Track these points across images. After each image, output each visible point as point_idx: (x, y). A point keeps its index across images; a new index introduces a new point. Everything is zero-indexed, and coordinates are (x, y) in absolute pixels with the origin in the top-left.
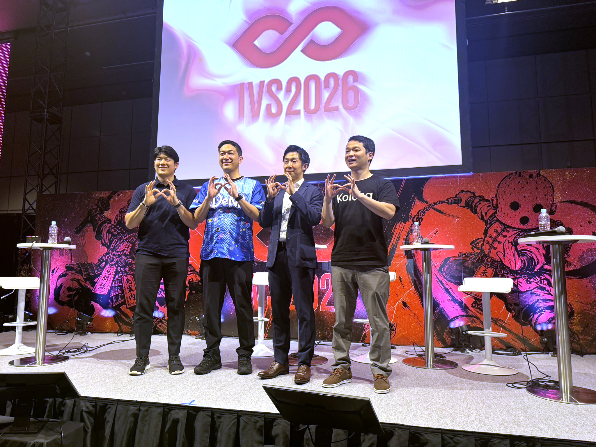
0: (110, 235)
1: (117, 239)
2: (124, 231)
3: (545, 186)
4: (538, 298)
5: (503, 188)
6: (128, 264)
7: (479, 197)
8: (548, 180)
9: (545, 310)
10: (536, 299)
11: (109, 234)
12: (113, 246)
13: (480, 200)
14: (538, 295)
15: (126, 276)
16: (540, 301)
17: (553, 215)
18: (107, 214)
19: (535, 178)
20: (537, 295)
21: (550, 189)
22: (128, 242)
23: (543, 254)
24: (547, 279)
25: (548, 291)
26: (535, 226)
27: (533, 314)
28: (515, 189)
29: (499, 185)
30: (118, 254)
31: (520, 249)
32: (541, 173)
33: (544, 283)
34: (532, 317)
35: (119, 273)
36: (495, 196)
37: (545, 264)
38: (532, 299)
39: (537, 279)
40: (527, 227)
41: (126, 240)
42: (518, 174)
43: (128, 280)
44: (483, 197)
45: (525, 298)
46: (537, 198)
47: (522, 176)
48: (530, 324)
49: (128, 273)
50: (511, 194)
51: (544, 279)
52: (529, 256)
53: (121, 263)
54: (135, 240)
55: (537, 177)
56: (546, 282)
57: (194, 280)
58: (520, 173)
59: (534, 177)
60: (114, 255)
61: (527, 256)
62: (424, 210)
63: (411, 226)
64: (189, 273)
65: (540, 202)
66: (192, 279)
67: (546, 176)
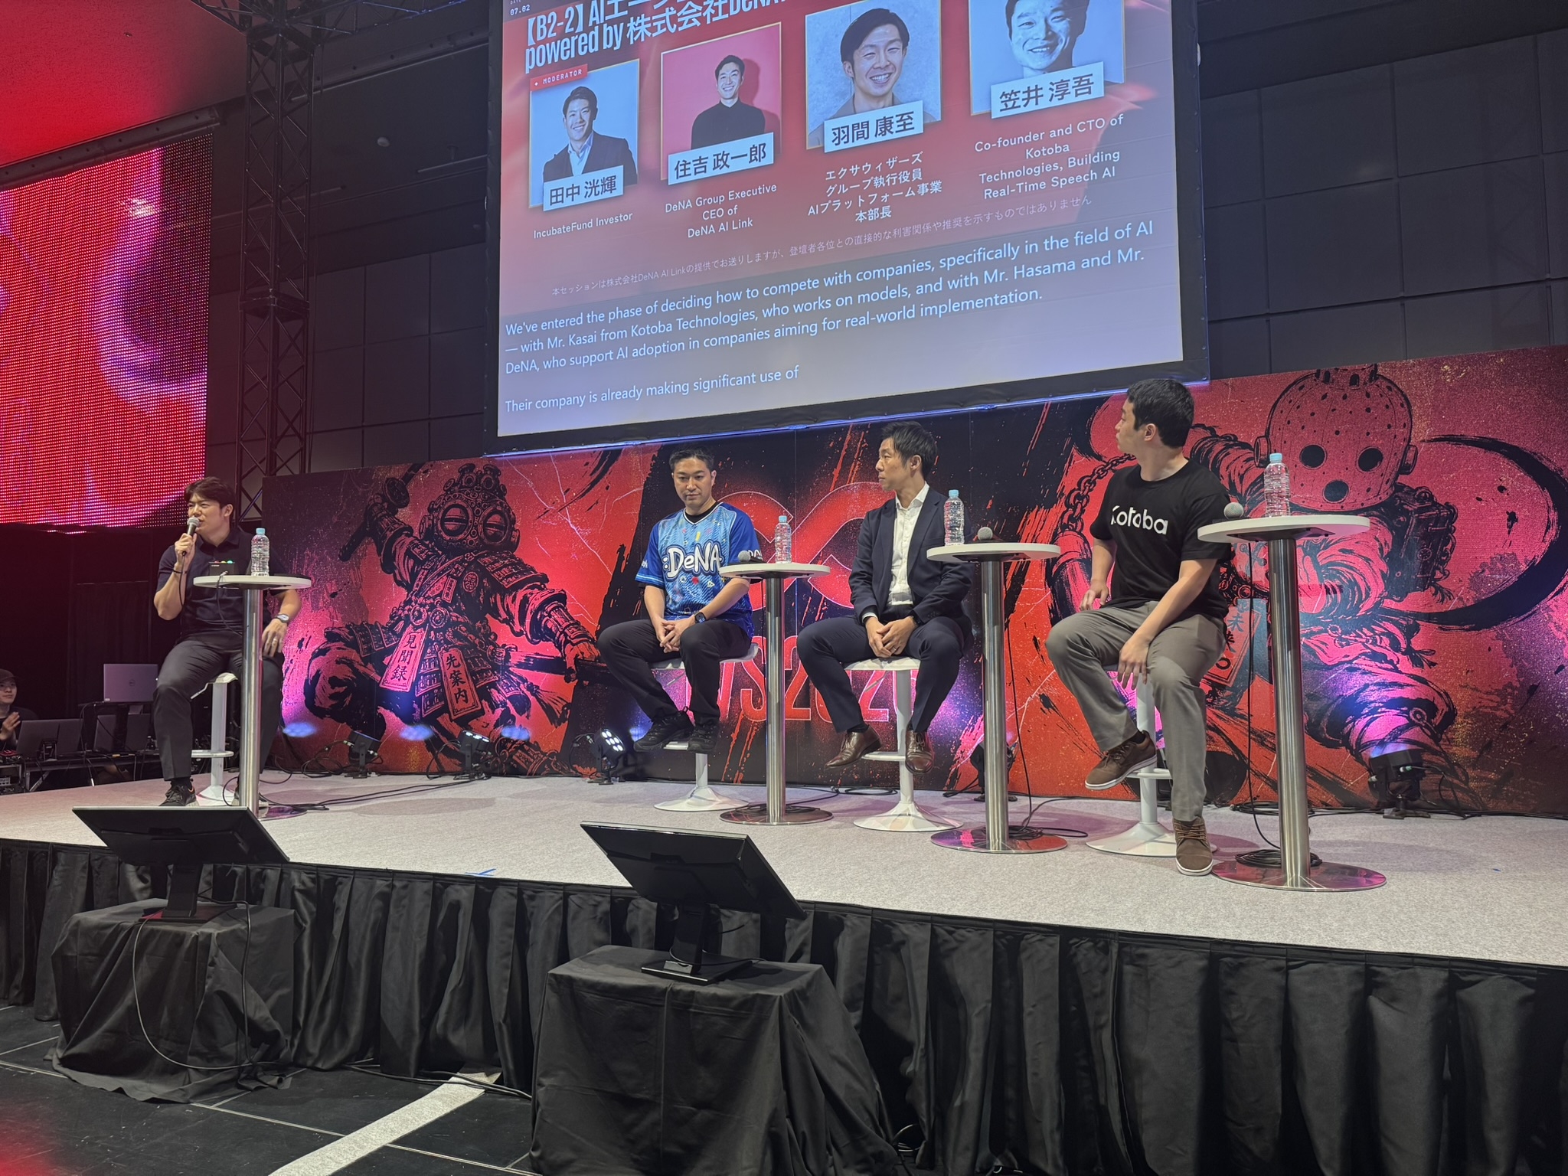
0: (411, 562)
1: (425, 569)
2: (440, 552)
3: (1389, 404)
4: (1367, 679)
5: (1285, 414)
6: (451, 624)
7: (1226, 437)
8: (1399, 389)
9: (1383, 709)
10: (1363, 683)
11: (409, 558)
12: (417, 585)
13: (1228, 446)
14: (1366, 673)
15: (447, 650)
16: (1371, 688)
17: (1408, 474)
18: (404, 514)
19: (1365, 384)
20: (1363, 673)
21: (1402, 410)
22: (448, 575)
23: (1382, 571)
24: (1389, 634)
25: (1391, 662)
26: (1362, 504)
27: (1354, 720)
28: (1313, 414)
30: (428, 602)
31: (1324, 562)
32: (1379, 372)
33: (1381, 642)
34: (1350, 725)
35: (432, 644)
36: (1263, 434)
37: (1386, 597)
38: (1351, 683)
39: (1365, 635)
40: (1342, 507)
41: (443, 571)
42: (1322, 376)
43: (451, 659)
44: (1236, 438)
45: (1334, 680)
46: (1368, 434)
47: (1331, 380)
48: (1347, 744)
49: (450, 643)
50: (1303, 427)
51: (1383, 634)
52: (1345, 578)
53: (437, 622)
54: (462, 570)
55: (1371, 380)
56: (1386, 641)
57: (587, 655)
58: (1327, 374)
59: (1361, 382)
60: (421, 605)
61: (1341, 580)
62: (1092, 476)
63: (1062, 517)
64: (574, 641)
65: (1376, 443)
66: (583, 653)
67: (1391, 378)
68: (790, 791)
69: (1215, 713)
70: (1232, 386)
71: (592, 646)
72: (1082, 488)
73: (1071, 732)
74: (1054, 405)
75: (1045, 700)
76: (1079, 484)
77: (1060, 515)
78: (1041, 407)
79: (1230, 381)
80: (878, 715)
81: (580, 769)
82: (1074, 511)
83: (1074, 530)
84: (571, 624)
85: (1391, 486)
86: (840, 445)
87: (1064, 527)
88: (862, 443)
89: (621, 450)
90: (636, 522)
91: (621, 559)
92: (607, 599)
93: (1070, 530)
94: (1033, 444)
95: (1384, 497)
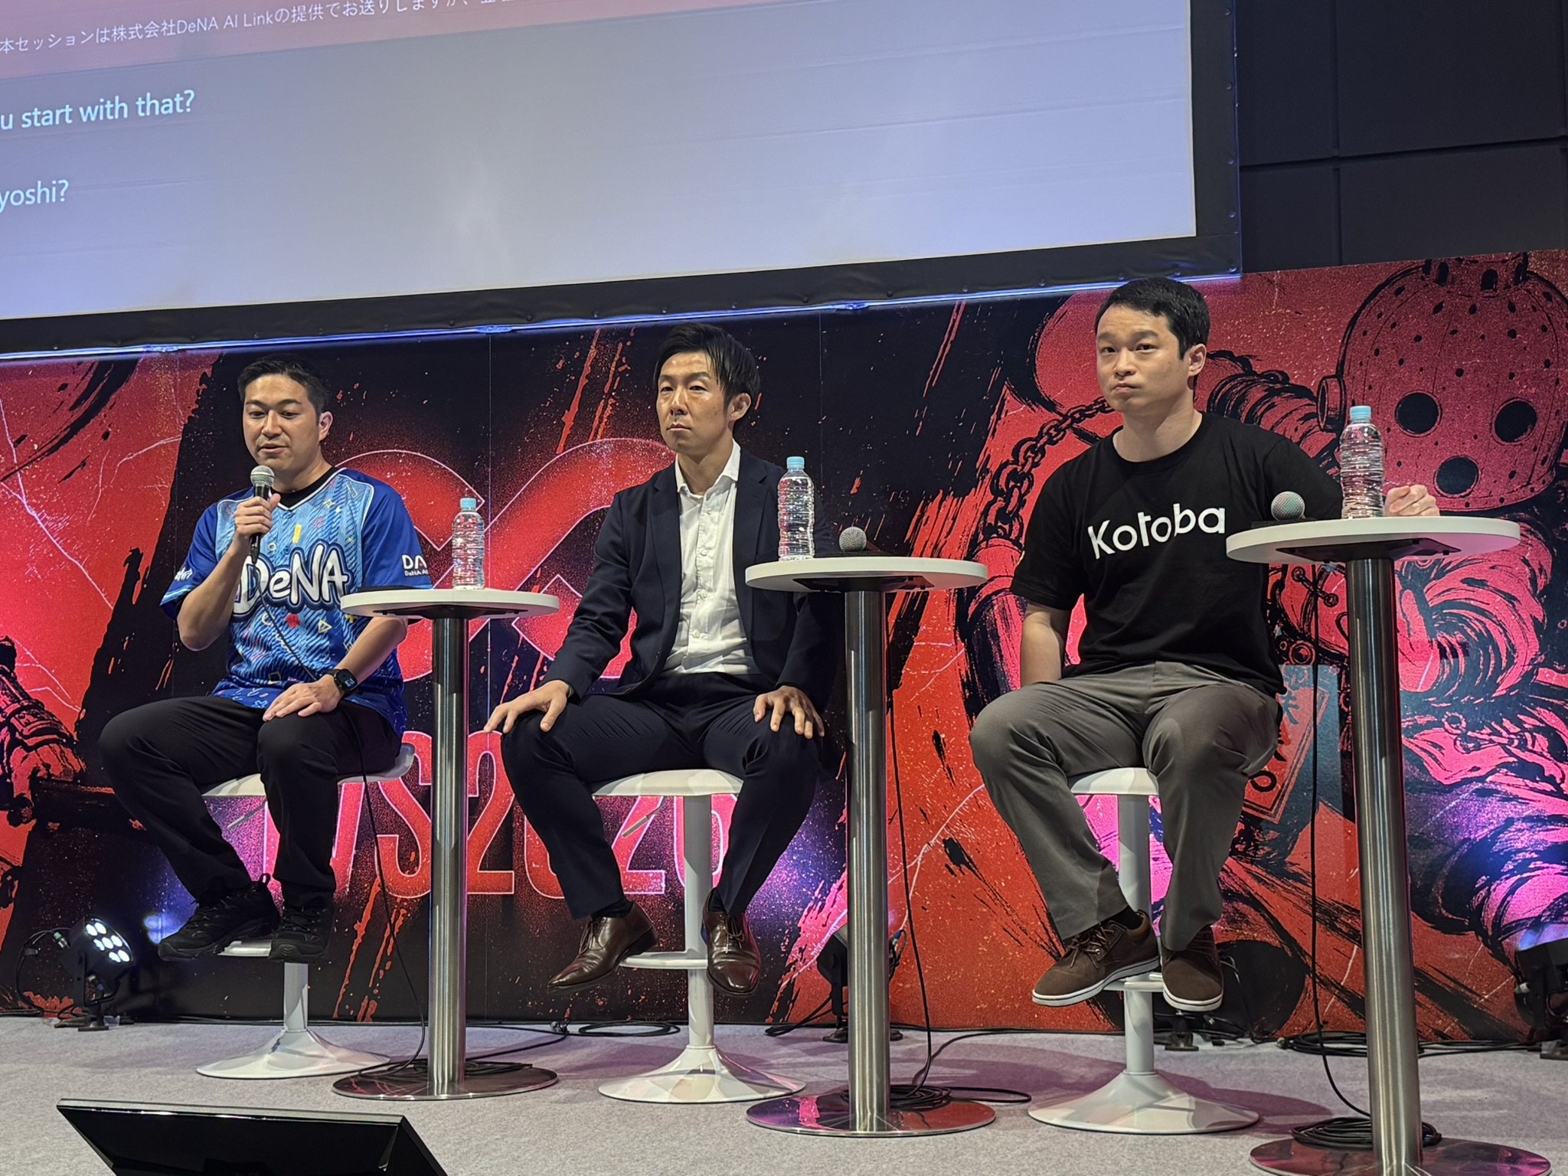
3: (1547, 324)
4: (1510, 810)
5: (1370, 337)
7: (1267, 376)
8: (1563, 298)
9: (1539, 864)
10: (1503, 817)
13: (1271, 393)
14: (1508, 800)
16: (1519, 825)
19: (1507, 287)
20: (1504, 800)
23: (1535, 619)
24: (1548, 731)
25: (1551, 780)
26: (1502, 500)
27: (1488, 883)
28: (1418, 338)
29: (1352, 323)
31: (1437, 601)
32: (1531, 267)
33: (1533, 745)
34: (1483, 892)
36: (1333, 371)
37: (1541, 665)
38: (1483, 817)
39: (1507, 731)
40: (1467, 505)
42: (1434, 270)
44: (1286, 378)
45: (1454, 812)
46: (1512, 376)
47: (1450, 278)
48: (1477, 926)
50: (1401, 362)
51: (1537, 729)
52: (1473, 630)
55: (1517, 282)
56: (1542, 742)
57: (56, 770)
58: (1444, 268)
59: (1501, 284)
61: (1464, 633)
62: (1037, 440)
63: (985, 513)
64: (30, 742)
65: (1526, 391)
66: (47, 766)
67: (1551, 278)
68: (471, 1033)
69: (1249, 872)
70: (1279, 285)
71: (68, 752)
72: (1021, 460)
73: (998, 909)
74: (971, 307)
75: (955, 851)
76: (1015, 452)
77: (981, 509)
78: (947, 310)
79: (1277, 275)
80: (646, 881)
81: (38, 1000)
82: (1007, 501)
83: (1007, 536)
84: (23, 708)
85: (1550, 469)
86: (576, 367)
87: (989, 531)
88: (620, 363)
89: (136, 361)
90: (165, 504)
91: (132, 576)
92: (101, 658)
93: (999, 536)
94: (932, 380)
95: (1539, 488)
